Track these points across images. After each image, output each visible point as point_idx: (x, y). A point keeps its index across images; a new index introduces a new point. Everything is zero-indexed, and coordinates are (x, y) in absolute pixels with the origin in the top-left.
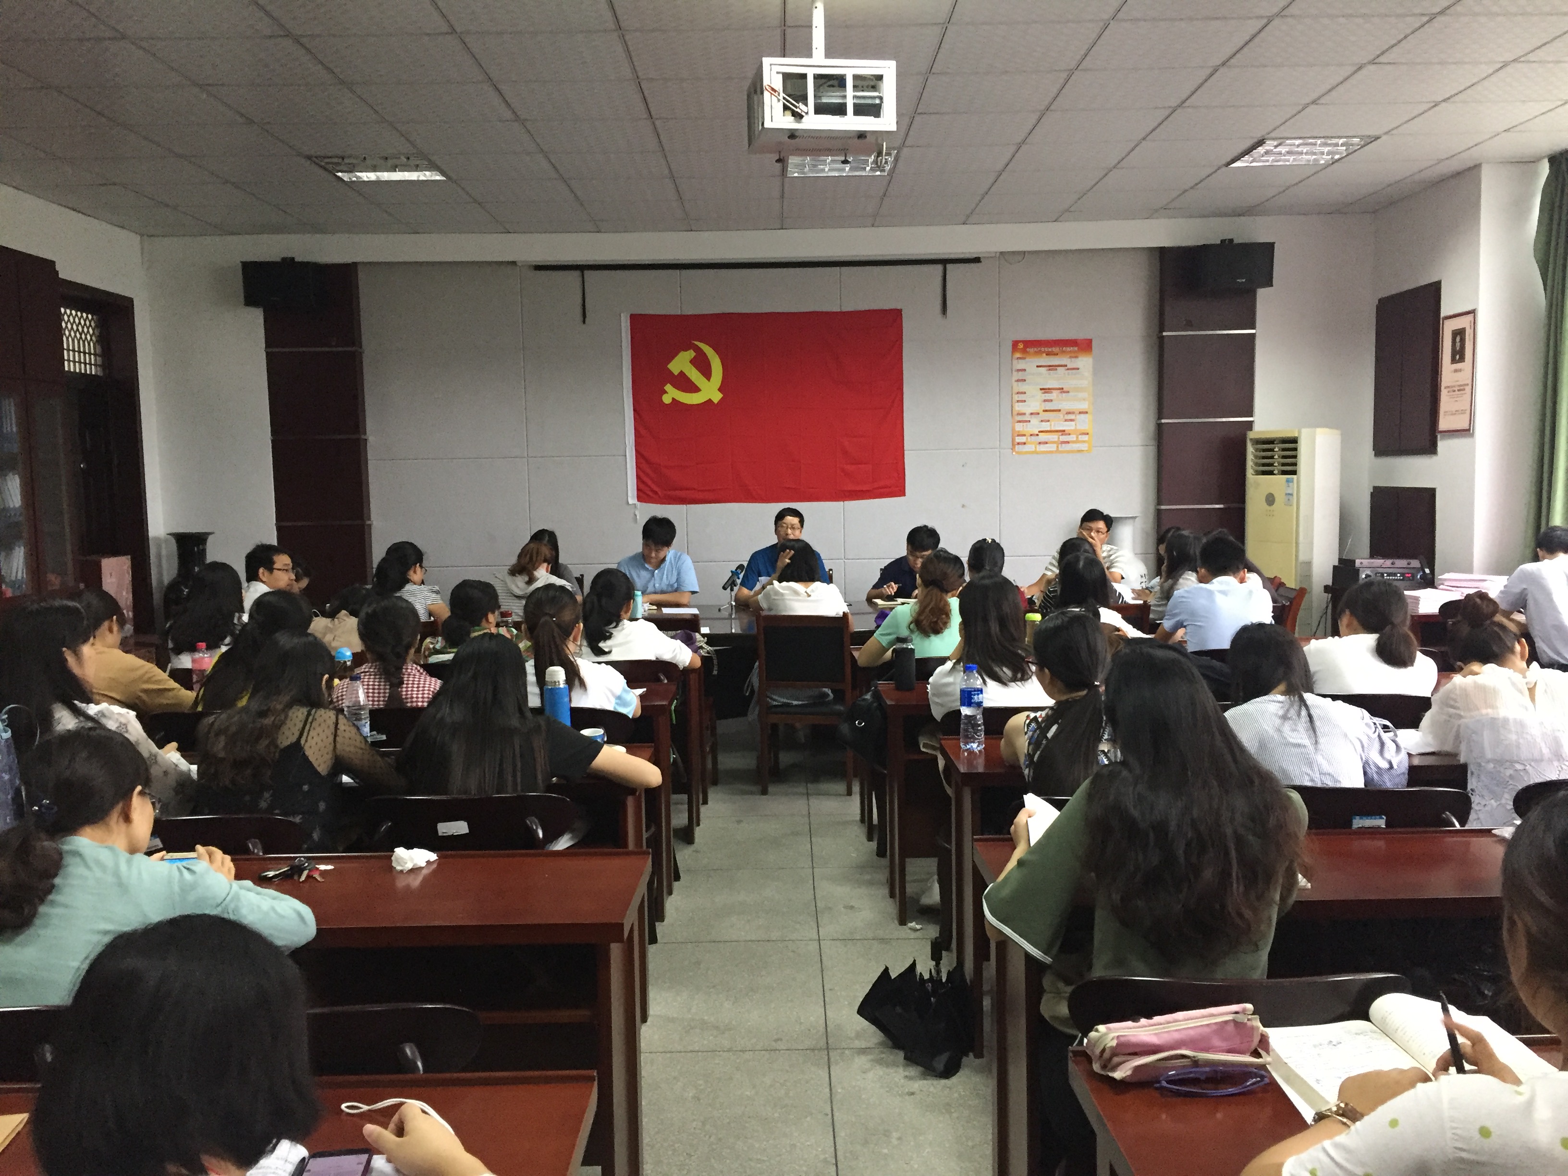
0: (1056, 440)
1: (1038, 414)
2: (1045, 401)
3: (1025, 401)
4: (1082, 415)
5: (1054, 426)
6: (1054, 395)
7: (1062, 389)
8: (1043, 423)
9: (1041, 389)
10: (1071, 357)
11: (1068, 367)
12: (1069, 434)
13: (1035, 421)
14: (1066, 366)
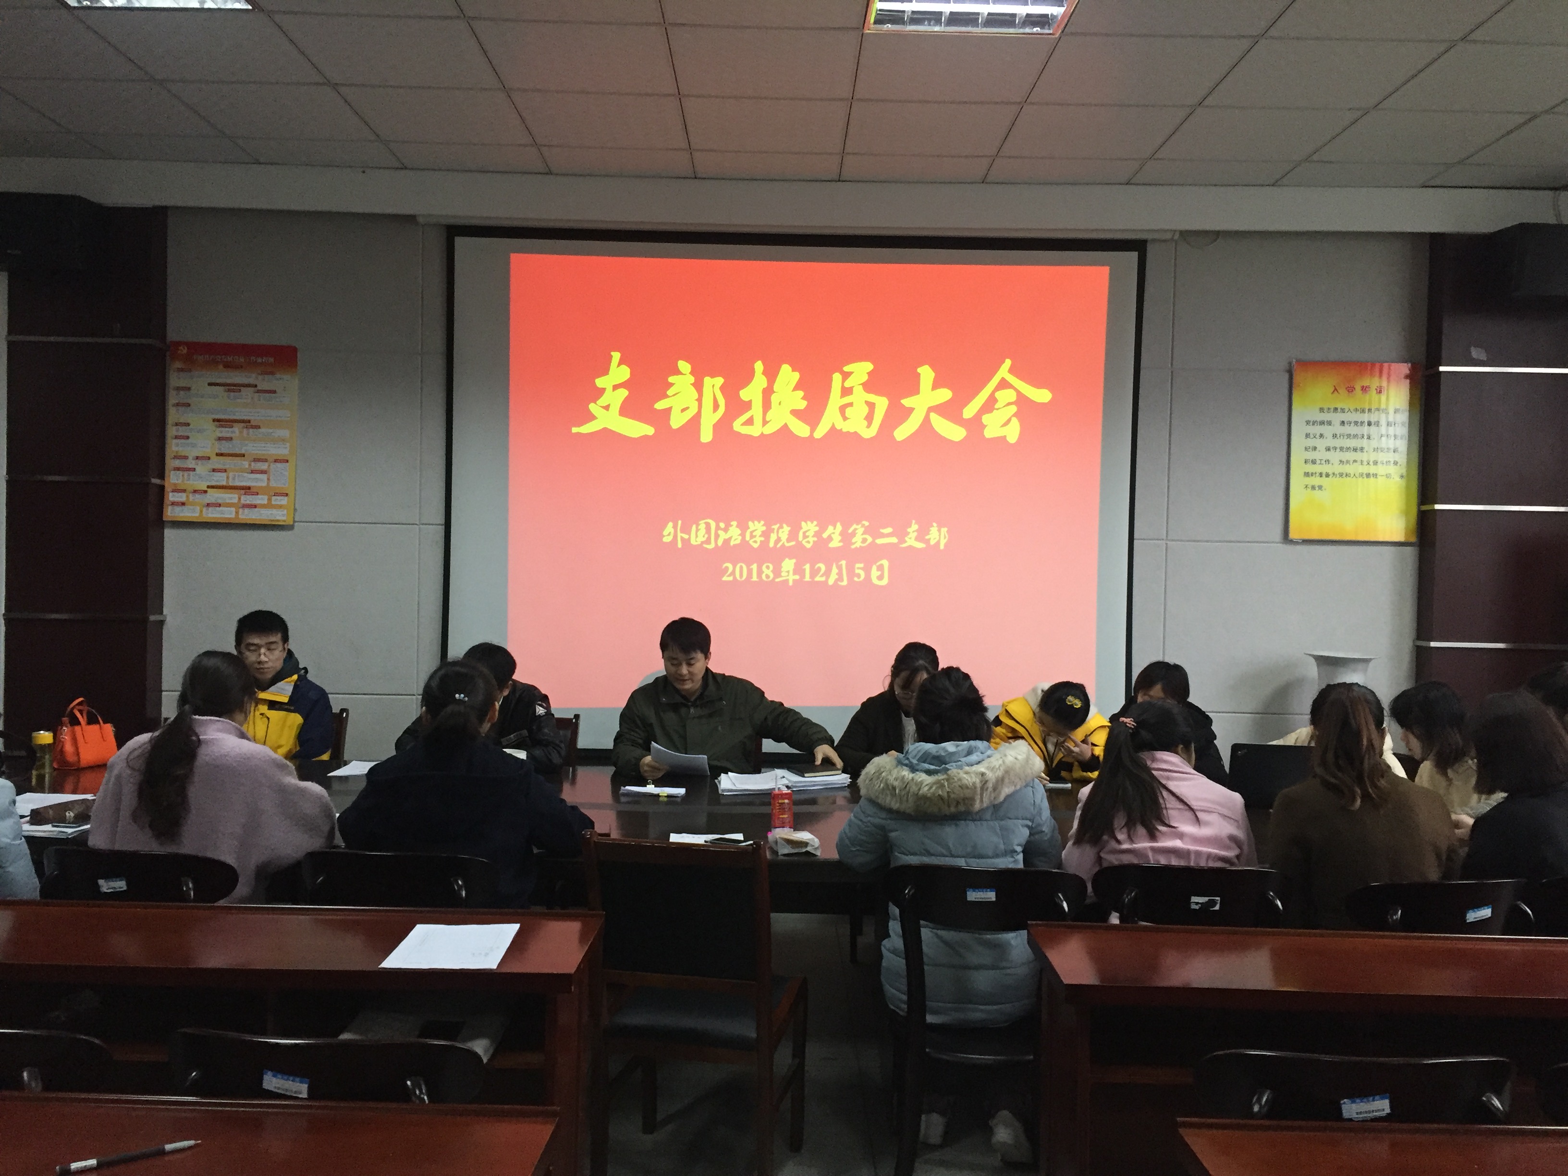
0: (236, 501)
1: (209, 458)
3: (188, 438)
4: (279, 465)
5: (234, 479)
6: (236, 431)
7: (249, 421)
8: (216, 474)
9: (214, 420)
10: (264, 373)
11: (259, 388)
12: (258, 494)
13: (202, 469)
14: (256, 386)
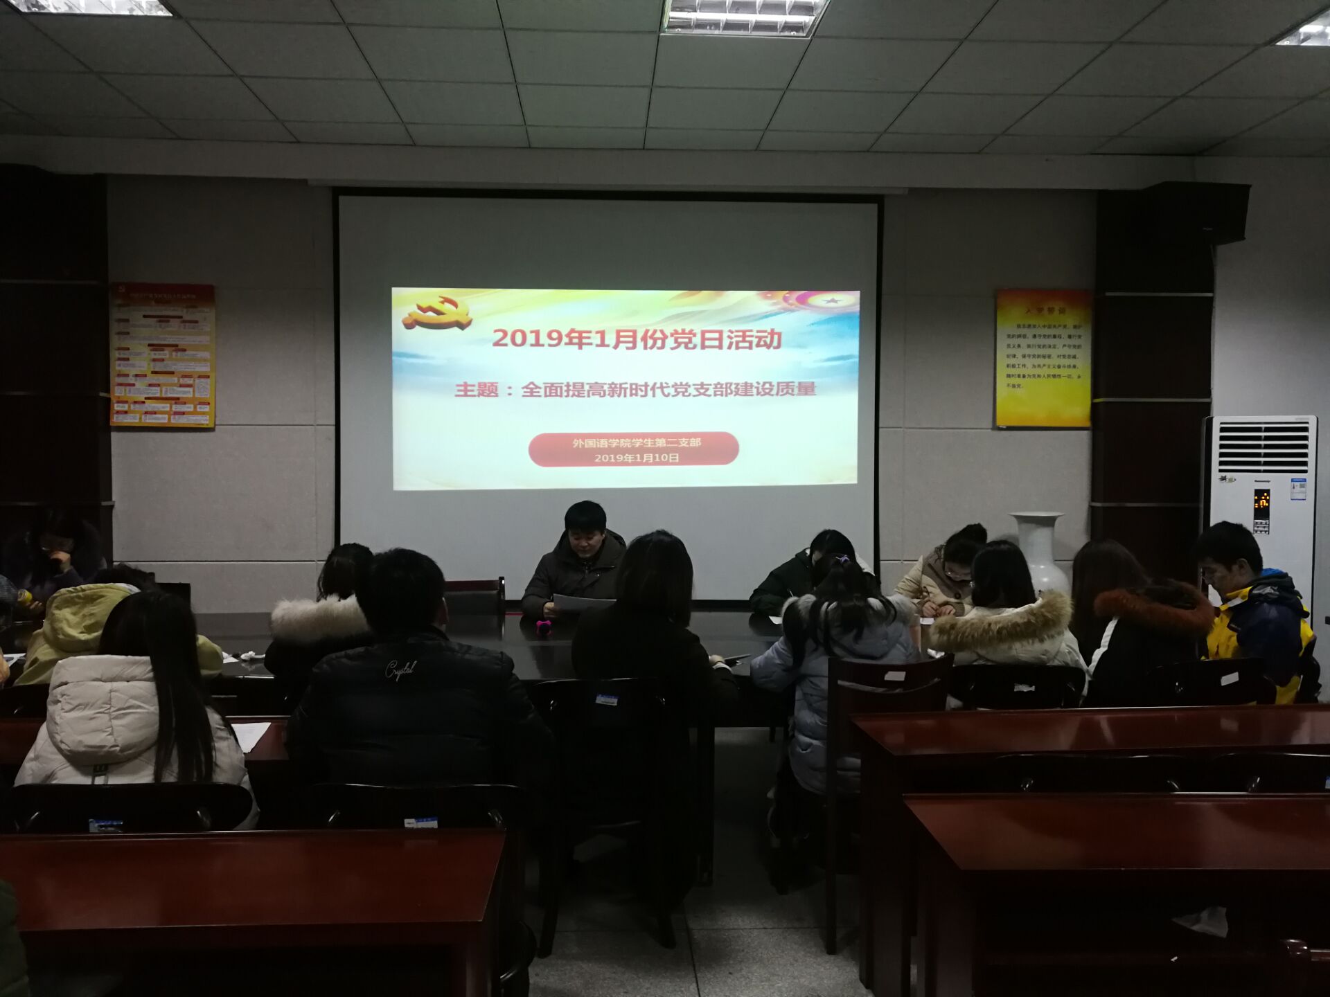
2: (154, 360)
3: (128, 359)
7: (177, 346)
8: (151, 388)
10: (188, 307)
11: (184, 319)
